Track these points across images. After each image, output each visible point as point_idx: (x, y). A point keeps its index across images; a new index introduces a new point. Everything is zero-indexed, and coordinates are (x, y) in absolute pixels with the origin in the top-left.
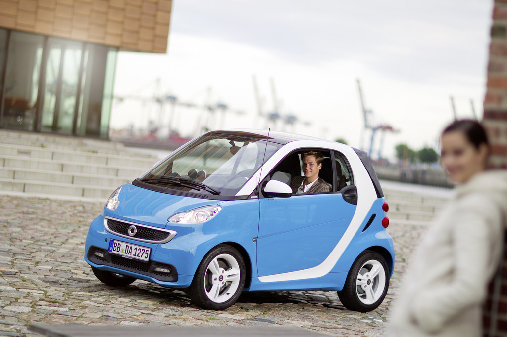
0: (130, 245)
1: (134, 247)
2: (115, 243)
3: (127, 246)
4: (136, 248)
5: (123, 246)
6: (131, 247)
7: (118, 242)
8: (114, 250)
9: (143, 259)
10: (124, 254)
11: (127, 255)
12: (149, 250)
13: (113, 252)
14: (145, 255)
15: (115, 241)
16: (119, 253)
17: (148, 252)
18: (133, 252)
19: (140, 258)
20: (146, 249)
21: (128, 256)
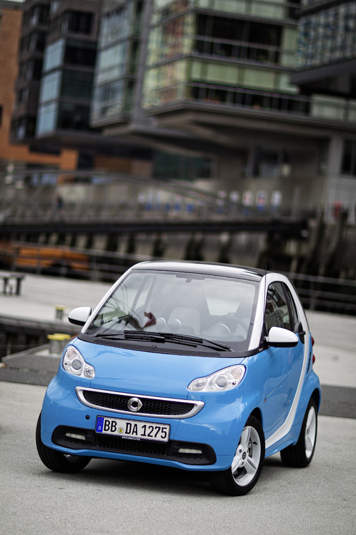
0: (133, 423)
1: (140, 425)
2: (106, 421)
3: (127, 424)
4: (145, 426)
5: (121, 424)
6: (136, 425)
7: (111, 420)
8: (105, 430)
9: (159, 438)
10: (124, 434)
11: (130, 435)
12: (168, 427)
13: (104, 432)
14: (160, 434)
15: (105, 419)
16: (116, 433)
17: (167, 431)
18: (140, 431)
19: (153, 438)
20: (161, 426)
21: (132, 436)
